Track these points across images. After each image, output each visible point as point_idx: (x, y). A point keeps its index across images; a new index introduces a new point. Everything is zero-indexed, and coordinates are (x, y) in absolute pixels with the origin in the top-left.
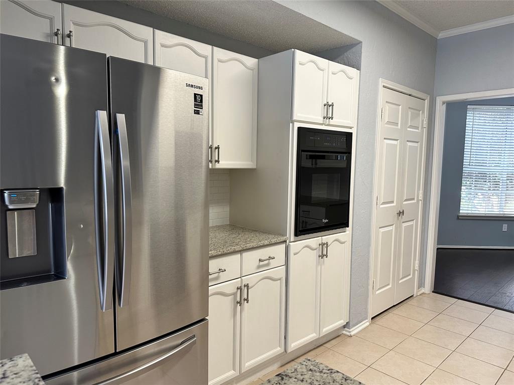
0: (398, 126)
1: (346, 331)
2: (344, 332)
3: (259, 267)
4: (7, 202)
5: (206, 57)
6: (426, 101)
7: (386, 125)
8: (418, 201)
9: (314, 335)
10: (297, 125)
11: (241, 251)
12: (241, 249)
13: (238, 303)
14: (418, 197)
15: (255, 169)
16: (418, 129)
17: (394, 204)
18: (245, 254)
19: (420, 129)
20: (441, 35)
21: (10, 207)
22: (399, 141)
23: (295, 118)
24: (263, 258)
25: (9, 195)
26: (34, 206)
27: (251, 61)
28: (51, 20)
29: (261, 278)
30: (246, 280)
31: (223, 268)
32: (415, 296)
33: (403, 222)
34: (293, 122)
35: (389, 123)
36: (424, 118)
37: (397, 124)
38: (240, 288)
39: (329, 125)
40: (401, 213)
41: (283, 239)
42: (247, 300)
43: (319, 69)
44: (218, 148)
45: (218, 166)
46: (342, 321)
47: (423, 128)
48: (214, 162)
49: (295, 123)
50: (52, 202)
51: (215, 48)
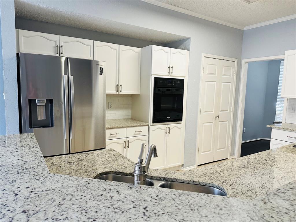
0: (215, 75)
1: (183, 169)
2: (182, 169)
3: (135, 134)
4: (37, 103)
5: (116, 50)
6: (235, 62)
7: (207, 75)
8: (230, 112)
9: (163, 166)
10: (154, 77)
11: (126, 127)
12: (126, 126)
13: (124, 147)
14: (230, 109)
15: (140, 95)
16: (230, 76)
17: (213, 112)
18: (128, 129)
19: (231, 76)
20: (245, 28)
21: (38, 104)
22: (216, 82)
23: (152, 73)
24: (136, 131)
25: (38, 100)
26: (44, 104)
27: (138, 50)
28: (56, 42)
29: (136, 139)
30: (128, 139)
31: (117, 133)
32: (228, 159)
33: (219, 122)
34: (152, 75)
35: (209, 74)
36: (234, 71)
37: (215, 74)
38: (125, 142)
39: (170, 76)
40: (217, 117)
41: (147, 124)
42: (128, 147)
43: (165, 52)
44: (121, 86)
45: (121, 93)
46: (179, 163)
47: (233, 75)
48: (119, 91)
49: (153, 76)
50: (50, 104)
51: (120, 45)
